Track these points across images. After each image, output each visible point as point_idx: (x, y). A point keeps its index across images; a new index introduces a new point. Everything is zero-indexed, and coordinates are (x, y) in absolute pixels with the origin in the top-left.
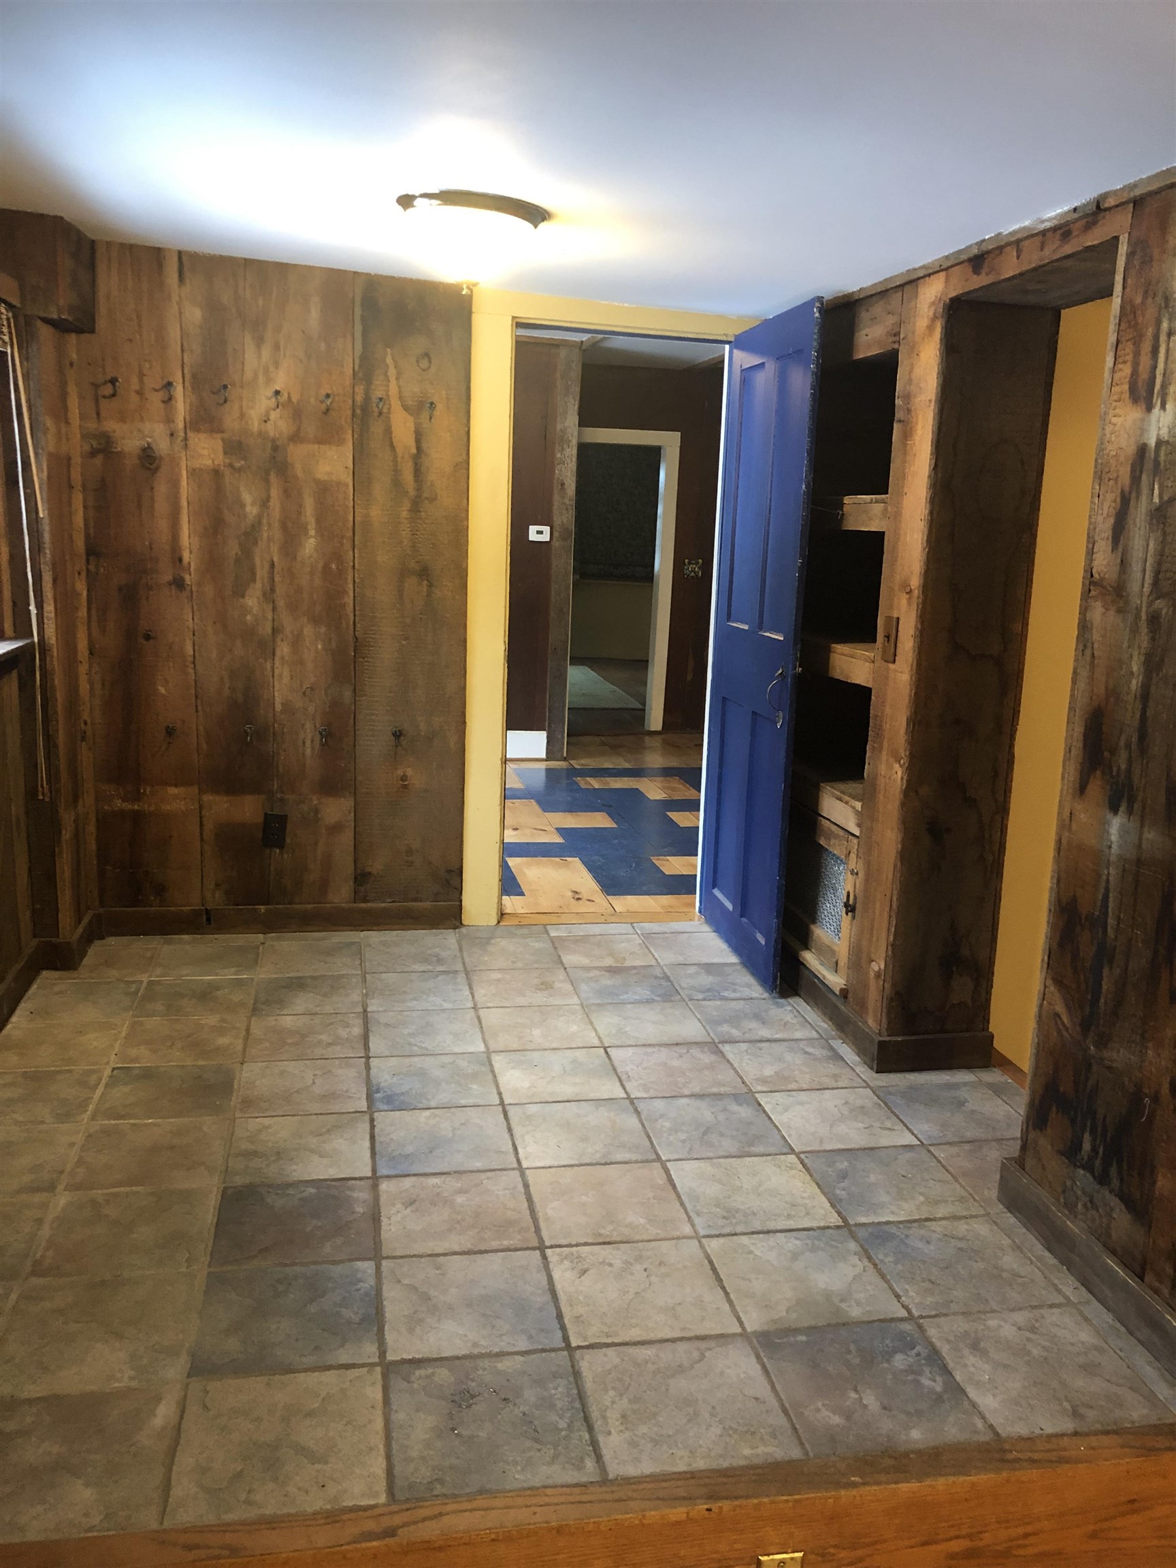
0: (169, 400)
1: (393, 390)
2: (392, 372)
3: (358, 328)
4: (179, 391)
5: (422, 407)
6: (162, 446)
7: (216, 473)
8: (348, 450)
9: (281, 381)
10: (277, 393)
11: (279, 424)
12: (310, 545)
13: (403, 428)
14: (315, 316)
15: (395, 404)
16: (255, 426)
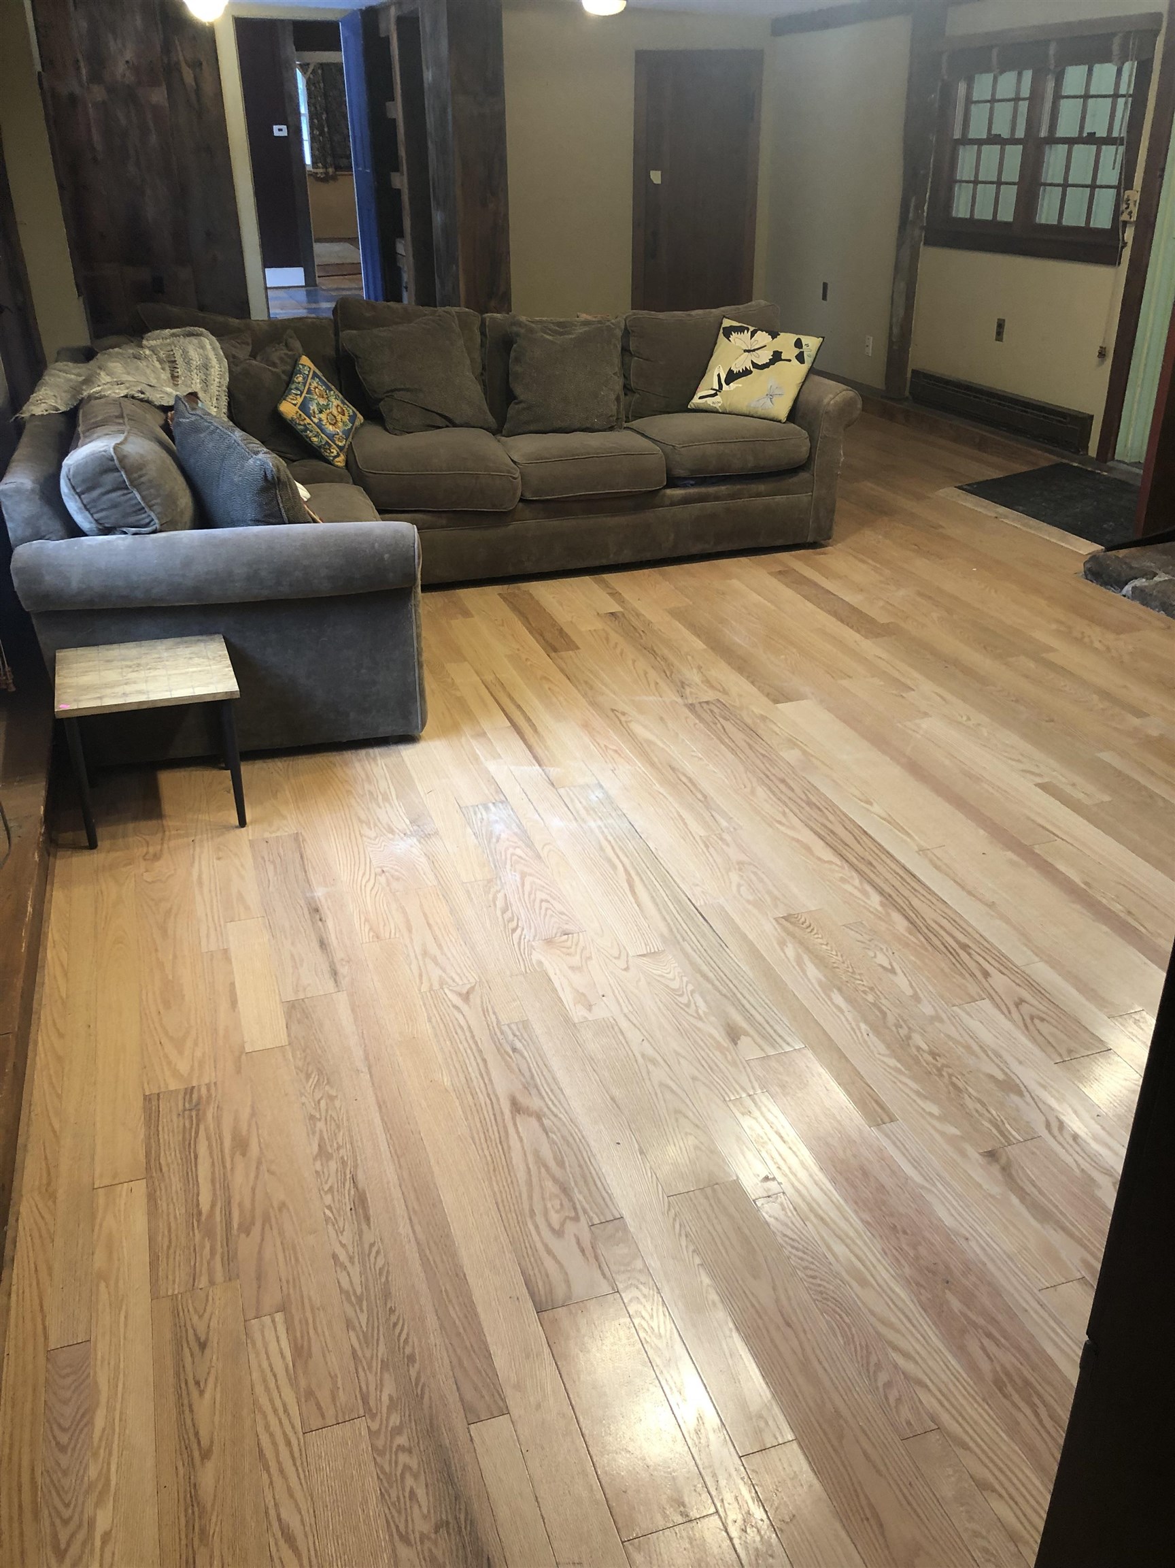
0: (78, 68)
1: (181, 58)
2: (179, 48)
3: (160, 26)
4: (82, 64)
5: (196, 65)
6: (77, 91)
7: (104, 102)
8: (164, 87)
9: (128, 55)
10: (127, 62)
11: (130, 78)
12: (153, 139)
13: (188, 75)
14: (139, 22)
15: (183, 65)
16: (119, 78)
